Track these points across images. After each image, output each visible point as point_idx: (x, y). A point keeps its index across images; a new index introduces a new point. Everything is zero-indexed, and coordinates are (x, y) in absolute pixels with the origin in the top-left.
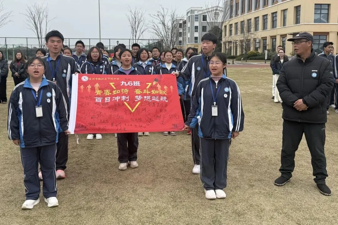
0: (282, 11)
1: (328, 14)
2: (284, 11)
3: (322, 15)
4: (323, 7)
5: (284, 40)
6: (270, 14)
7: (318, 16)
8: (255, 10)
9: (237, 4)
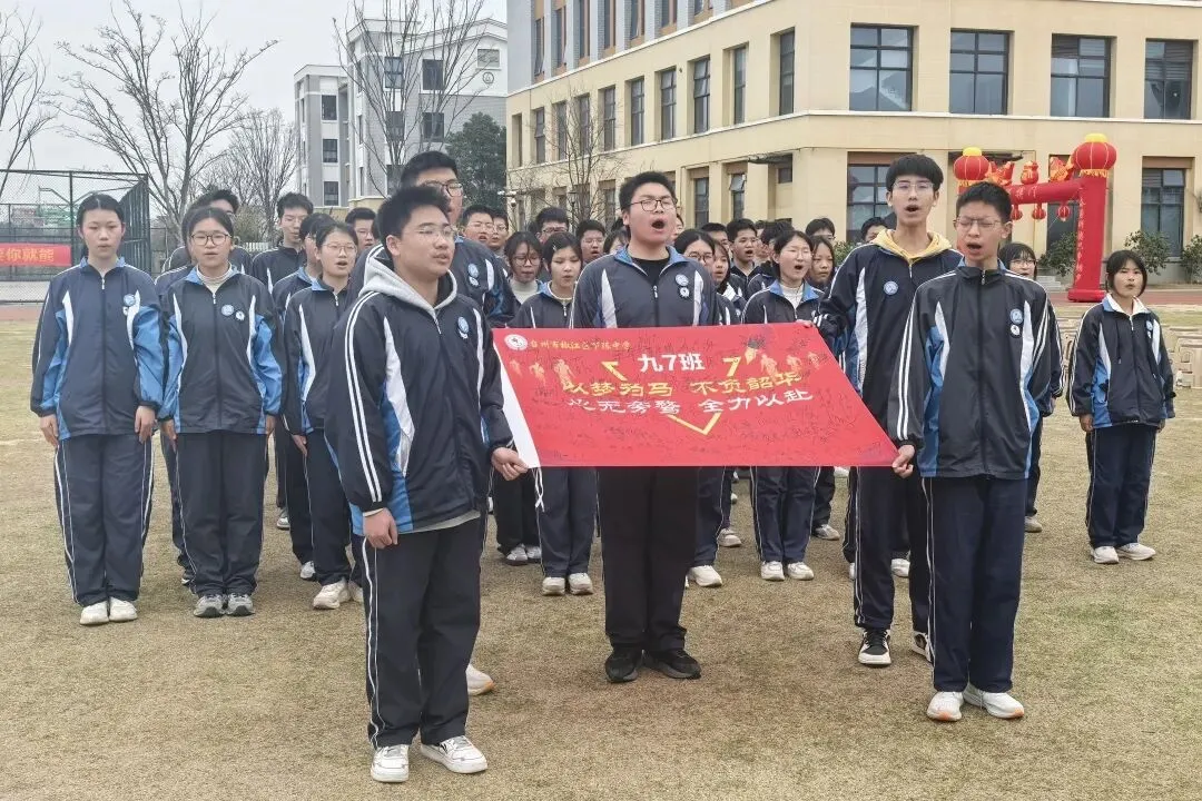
0: (727, 51)
1: (909, 71)
2: (738, 51)
3: (884, 75)
4: (888, 38)
5: (737, 187)
6: (685, 67)
7: (867, 81)
8: (629, 46)
9: (559, 14)
